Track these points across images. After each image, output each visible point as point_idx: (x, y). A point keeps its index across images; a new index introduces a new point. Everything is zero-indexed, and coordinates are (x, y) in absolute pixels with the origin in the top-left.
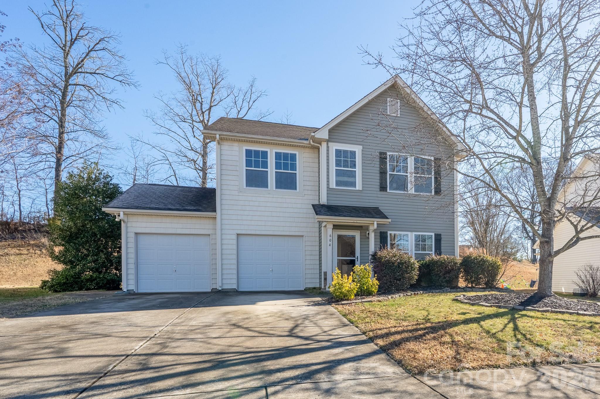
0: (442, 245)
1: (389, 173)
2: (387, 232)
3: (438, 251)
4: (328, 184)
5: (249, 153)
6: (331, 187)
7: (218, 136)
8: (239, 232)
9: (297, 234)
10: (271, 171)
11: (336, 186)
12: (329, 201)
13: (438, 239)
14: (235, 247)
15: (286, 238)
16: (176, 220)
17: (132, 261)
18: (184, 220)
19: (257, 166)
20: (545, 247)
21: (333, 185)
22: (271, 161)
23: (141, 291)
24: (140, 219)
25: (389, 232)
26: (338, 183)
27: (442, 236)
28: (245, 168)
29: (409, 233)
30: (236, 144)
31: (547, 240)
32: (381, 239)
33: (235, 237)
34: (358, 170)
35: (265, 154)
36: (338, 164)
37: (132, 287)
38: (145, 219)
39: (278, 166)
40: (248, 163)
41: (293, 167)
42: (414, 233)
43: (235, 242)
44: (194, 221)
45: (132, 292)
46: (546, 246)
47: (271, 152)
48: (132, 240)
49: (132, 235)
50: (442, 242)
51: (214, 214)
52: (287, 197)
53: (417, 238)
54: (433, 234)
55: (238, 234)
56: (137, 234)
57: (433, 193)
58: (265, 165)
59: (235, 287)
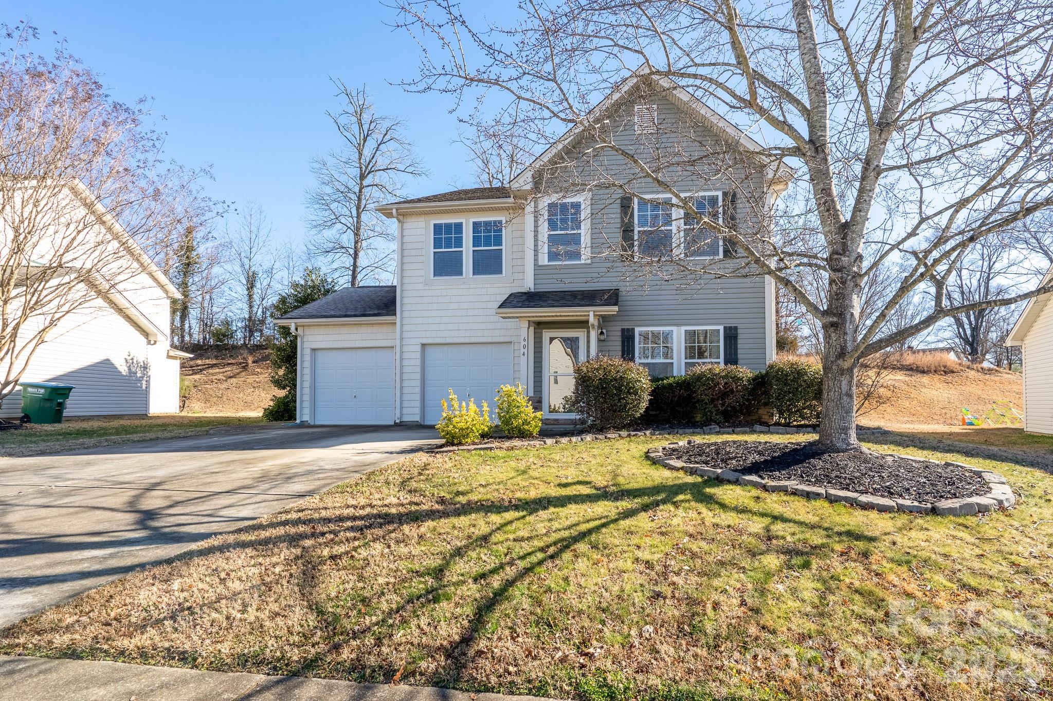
0: (739, 346)
1: (637, 229)
2: (633, 330)
3: (732, 358)
4: (536, 260)
5: (438, 228)
6: (540, 264)
7: (394, 211)
8: (424, 341)
9: (502, 339)
10: (467, 249)
11: (549, 261)
12: (538, 286)
13: (731, 336)
14: (418, 362)
15: (490, 346)
16: (355, 330)
17: (307, 384)
18: (364, 329)
19: (448, 245)
20: (830, 336)
21: (544, 260)
22: (468, 235)
23: (318, 423)
24: (316, 330)
25: (637, 330)
26: (553, 256)
27: (739, 331)
28: (432, 250)
29: (675, 329)
30: (422, 219)
31: (835, 319)
32: (623, 342)
33: (418, 348)
34: (585, 231)
35: (459, 227)
36: (552, 225)
37: (306, 418)
38: (322, 330)
39: (476, 242)
40: (437, 243)
41: (498, 240)
42: (684, 328)
43: (418, 355)
44: (375, 329)
45: (306, 424)
46: (833, 335)
47: (467, 222)
48: (307, 358)
49: (307, 352)
50: (739, 341)
51: (393, 318)
52: (488, 286)
53: (691, 335)
54: (721, 328)
55: (423, 345)
56: (314, 350)
57: (721, 256)
58: (459, 243)
59: (417, 418)
